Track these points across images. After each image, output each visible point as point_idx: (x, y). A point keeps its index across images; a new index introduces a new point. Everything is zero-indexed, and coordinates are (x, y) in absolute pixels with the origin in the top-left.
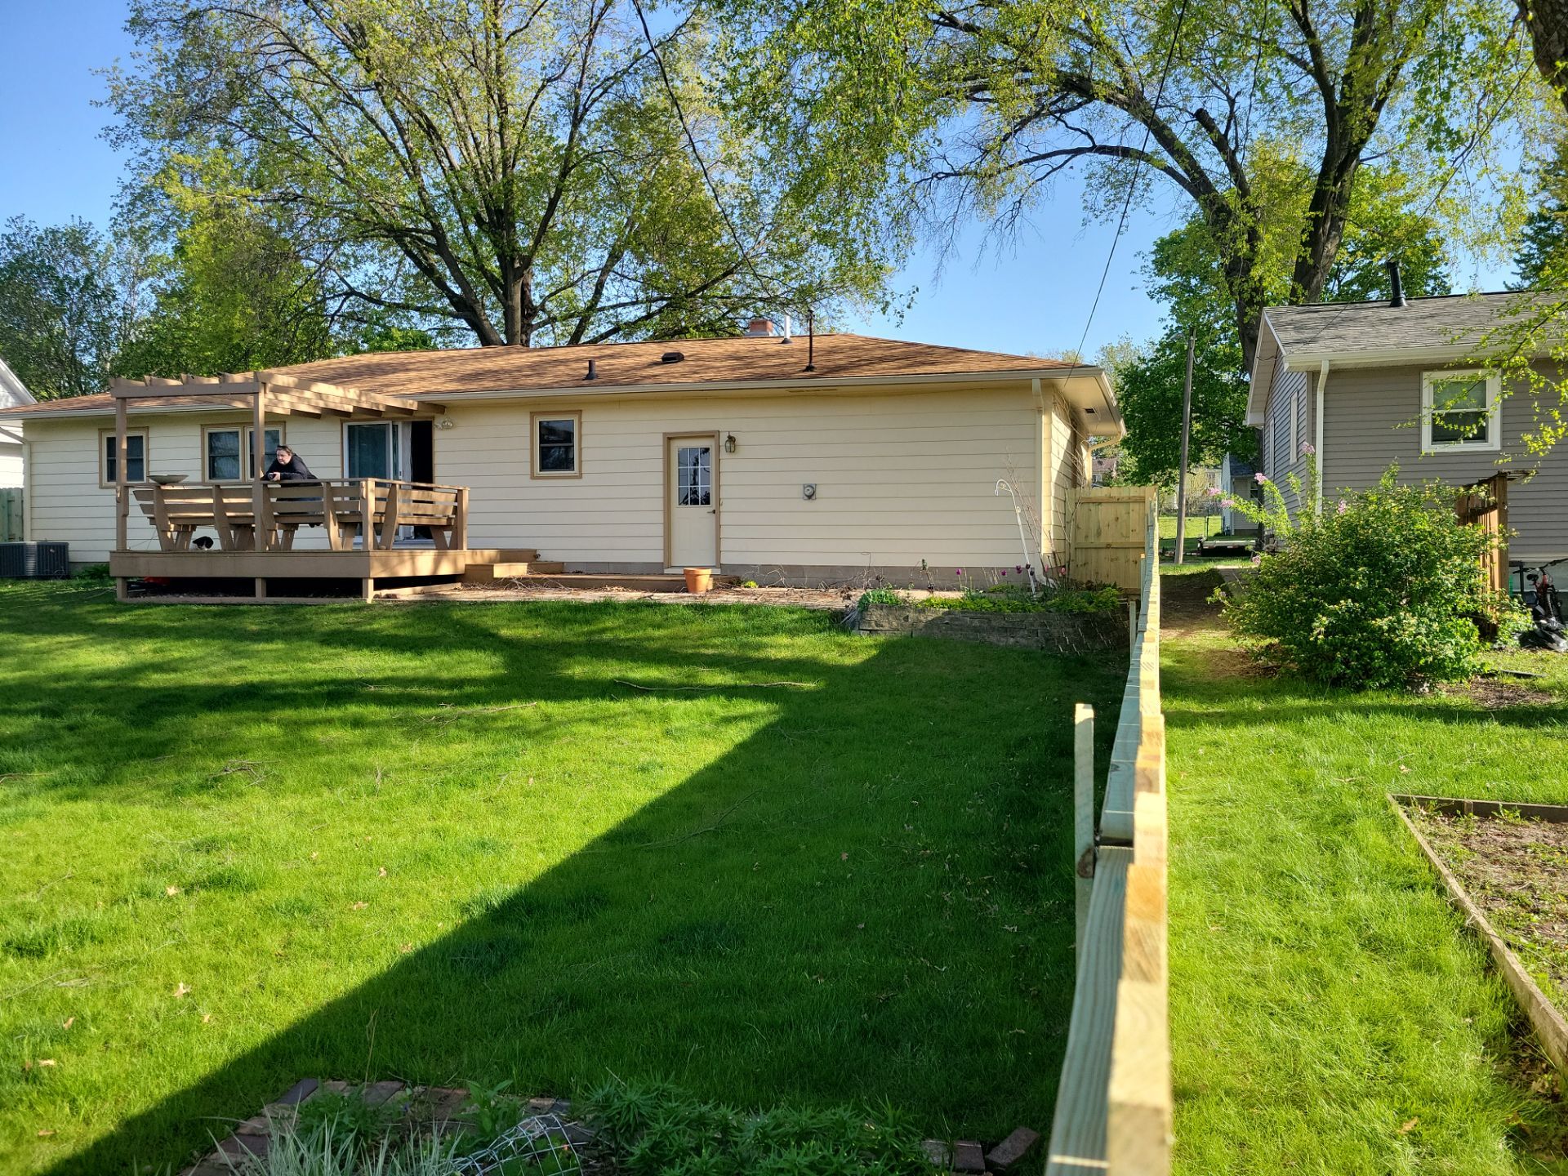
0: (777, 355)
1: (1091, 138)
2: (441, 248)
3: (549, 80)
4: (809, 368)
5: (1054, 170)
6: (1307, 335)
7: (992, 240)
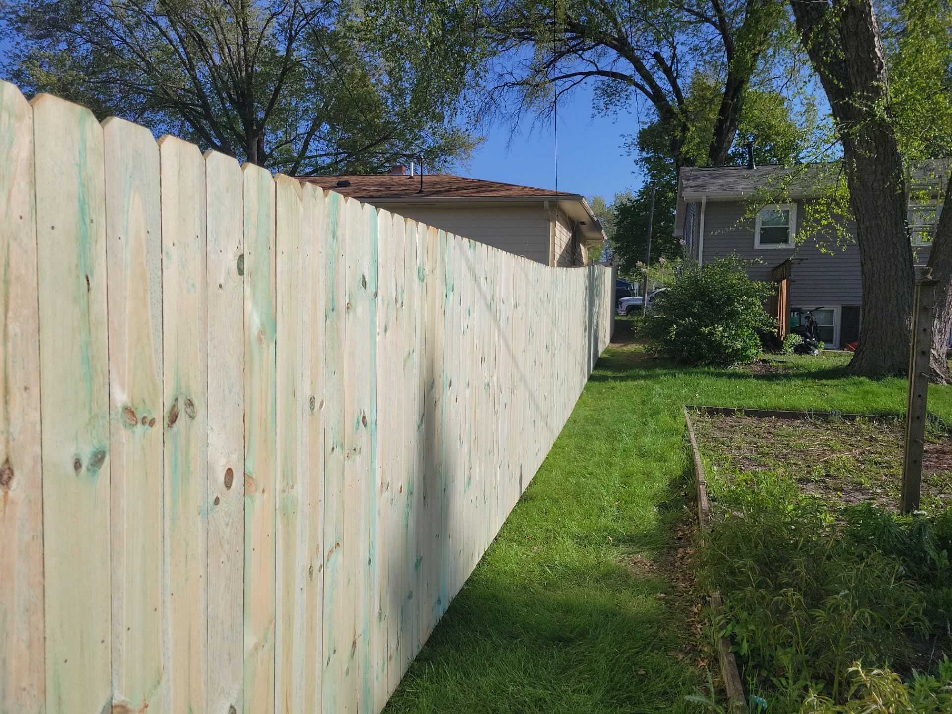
0: (405, 184)
1: (596, 66)
2: (208, 116)
3: (275, 14)
4: (420, 192)
5: (575, 84)
6: (698, 182)
7: (537, 124)
